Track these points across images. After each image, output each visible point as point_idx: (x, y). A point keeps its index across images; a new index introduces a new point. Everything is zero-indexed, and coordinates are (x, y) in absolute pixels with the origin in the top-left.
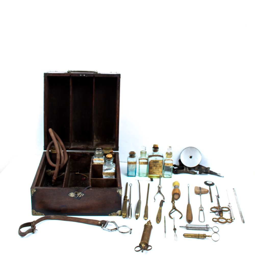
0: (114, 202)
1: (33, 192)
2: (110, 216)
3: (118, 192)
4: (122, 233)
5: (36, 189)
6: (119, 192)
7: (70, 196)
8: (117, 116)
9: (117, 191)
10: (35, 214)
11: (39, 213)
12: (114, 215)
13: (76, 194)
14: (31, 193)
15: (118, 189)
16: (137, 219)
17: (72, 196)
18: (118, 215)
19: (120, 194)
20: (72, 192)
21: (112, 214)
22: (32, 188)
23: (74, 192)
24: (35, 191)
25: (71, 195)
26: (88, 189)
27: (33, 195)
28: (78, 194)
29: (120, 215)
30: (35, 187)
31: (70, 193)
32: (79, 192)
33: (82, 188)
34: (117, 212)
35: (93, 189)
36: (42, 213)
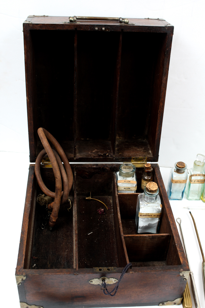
0: (172, 288)
1: (21, 280)
2: (161, 305)
3: (182, 275)
5: (27, 276)
6: (183, 275)
7: (91, 283)
8: (161, 104)
9: (180, 274)
10: (27, 307)
12: (167, 304)
13: (104, 280)
14: (17, 282)
15: (182, 270)
17: (95, 284)
18: (175, 304)
19: (185, 278)
20: (96, 278)
21: (165, 303)
22: (18, 273)
23: (99, 279)
24: (25, 278)
25: (94, 282)
26: (126, 272)
27: (20, 284)
28: (106, 281)
29: (179, 304)
30: (24, 270)
31: (92, 279)
32: (109, 278)
33: (115, 271)
34: (175, 301)
35: (136, 273)
36: (39, 306)
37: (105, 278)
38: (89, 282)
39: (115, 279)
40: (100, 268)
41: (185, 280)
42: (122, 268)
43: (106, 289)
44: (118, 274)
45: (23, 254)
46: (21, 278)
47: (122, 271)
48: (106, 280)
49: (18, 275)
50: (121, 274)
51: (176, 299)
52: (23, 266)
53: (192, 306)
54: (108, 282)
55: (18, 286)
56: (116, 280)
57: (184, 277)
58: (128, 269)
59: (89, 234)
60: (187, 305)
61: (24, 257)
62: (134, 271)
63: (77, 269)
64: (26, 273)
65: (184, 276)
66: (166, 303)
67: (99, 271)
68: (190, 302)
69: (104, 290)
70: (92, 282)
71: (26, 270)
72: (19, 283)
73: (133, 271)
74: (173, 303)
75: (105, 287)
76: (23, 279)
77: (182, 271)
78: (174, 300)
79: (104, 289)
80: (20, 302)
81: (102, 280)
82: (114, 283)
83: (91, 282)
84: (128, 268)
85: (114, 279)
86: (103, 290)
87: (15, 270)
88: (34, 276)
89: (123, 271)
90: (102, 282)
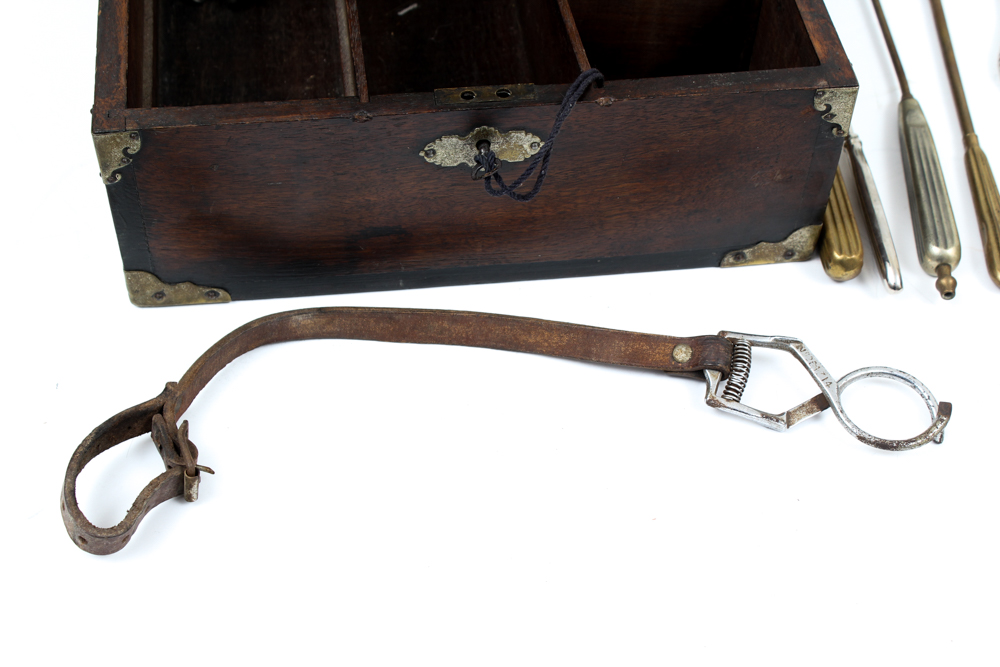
0: (779, 177)
1: (118, 154)
3: (823, 108)
4: (883, 445)
5: (145, 134)
6: (829, 108)
9: (816, 100)
10: (159, 295)
11: (183, 286)
13: (483, 142)
14: (104, 166)
15: (823, 83)
16: (949, 294)
17: (448, 163)
18: (789, 255)
19: (835, 121)
20: (450, 134)
22: (102, 123)
23: (462, 135)
24: (135, 146)
25: (440, 153)
26: (581, 99)
27: (119, 177)
28: (494, 147)
29: (805, 258)
30: (129, 112)
31: (434, 141)
32: (505, 131)
33: (531, 96)
34: (789, 240)
35: (625, 100)
36: (208, 287)
37: (489, 134)
38: (422, 154)
39: (535, 133)
40: (467, 89)
41: (835, 130)
42: (564, 85)
43: (497, 176)
44: (547, 108)
45: (121, 53)
46: (118, 144)
47: (564, 93)
48: (492, 139)
49: (105, 133)
50: (559, 107)
51: (795, 230)
52: (122, 97)
53: (862, 256)
54: (502, 151)
55: (108, 187)
56: (538, 140)
57: (833, 116)
58: (588, 89)
59: (402, 13)
60: (841, 253)
61: (124, 65)
62: (615, 96)
63: (364, 98)
64: (139, 124)
65: (832, 111)
66: (753, 253)
67: (462, 101)
68: (852, 240)
69: (488, 178)
70: (434, 152)
71: (136, 110)
72: (115, 173)
73: (610, 95)
74: (782, 253)
75: (490, 168)
76: (130, 151)
77: (824, 87)
78: (785, 238)
79: (486, 175)
80: (127, 269)
81: (475, 143)
82: (528, 156)
83: (427, 154)
84: (590, 85)
85: (530, 135)
86: (483, 180)
87: (91, 116)
88: (178, 131)
89: (568, 93)
90: (475, 151)
